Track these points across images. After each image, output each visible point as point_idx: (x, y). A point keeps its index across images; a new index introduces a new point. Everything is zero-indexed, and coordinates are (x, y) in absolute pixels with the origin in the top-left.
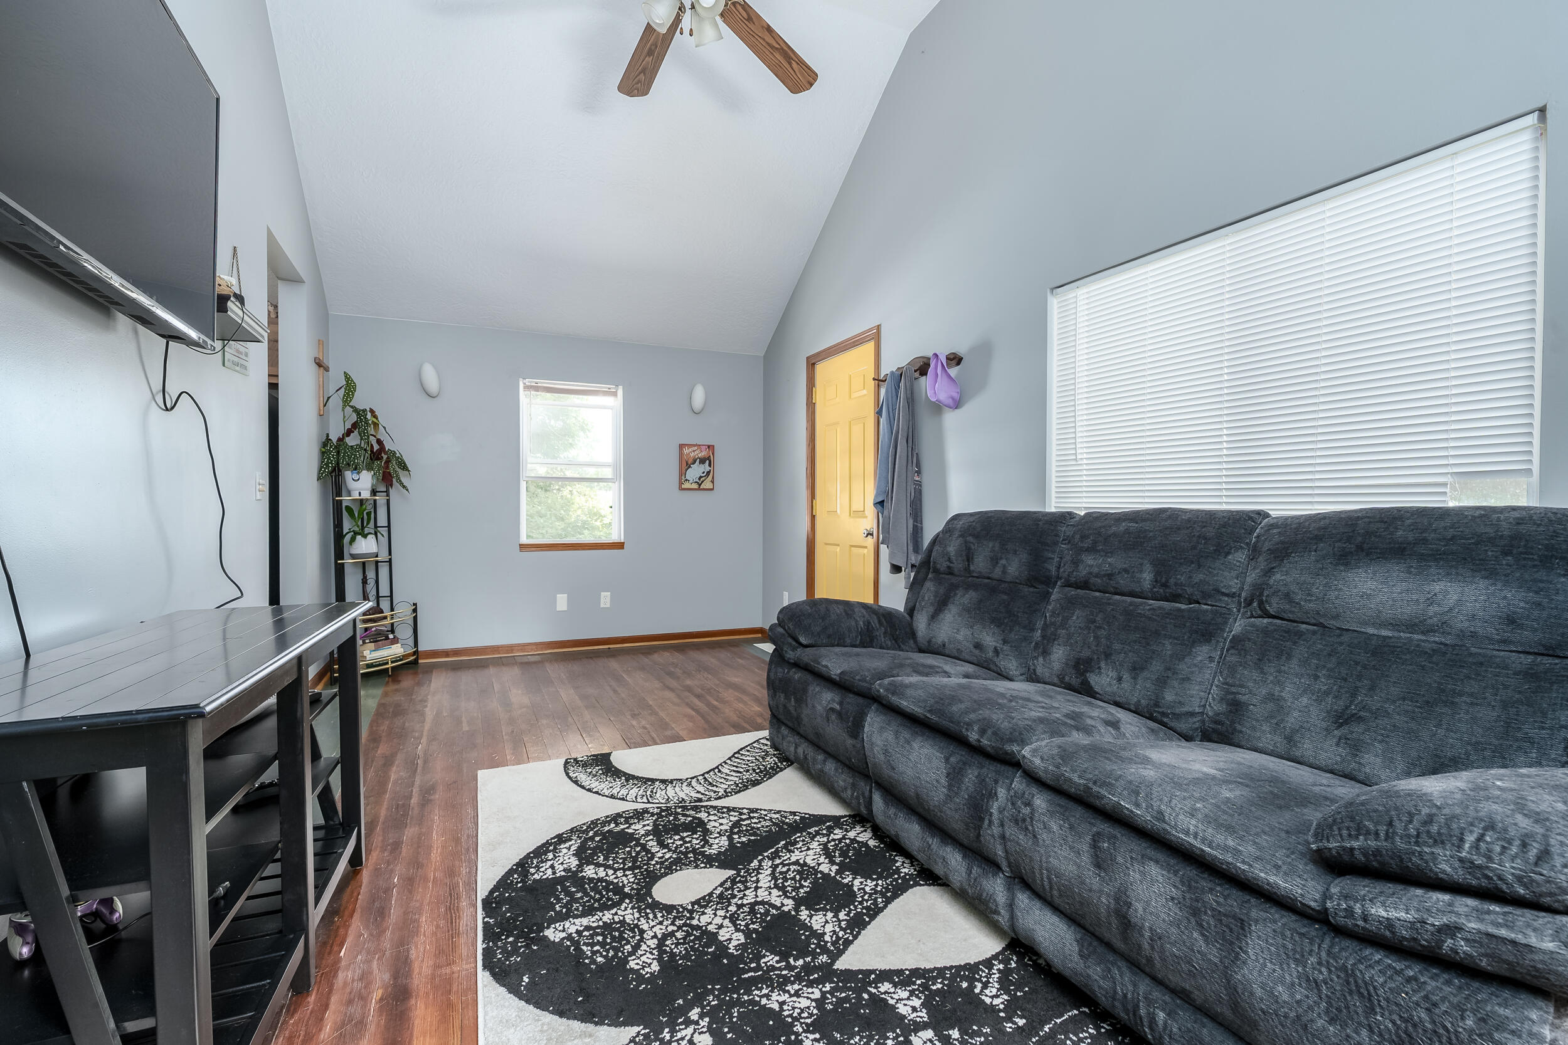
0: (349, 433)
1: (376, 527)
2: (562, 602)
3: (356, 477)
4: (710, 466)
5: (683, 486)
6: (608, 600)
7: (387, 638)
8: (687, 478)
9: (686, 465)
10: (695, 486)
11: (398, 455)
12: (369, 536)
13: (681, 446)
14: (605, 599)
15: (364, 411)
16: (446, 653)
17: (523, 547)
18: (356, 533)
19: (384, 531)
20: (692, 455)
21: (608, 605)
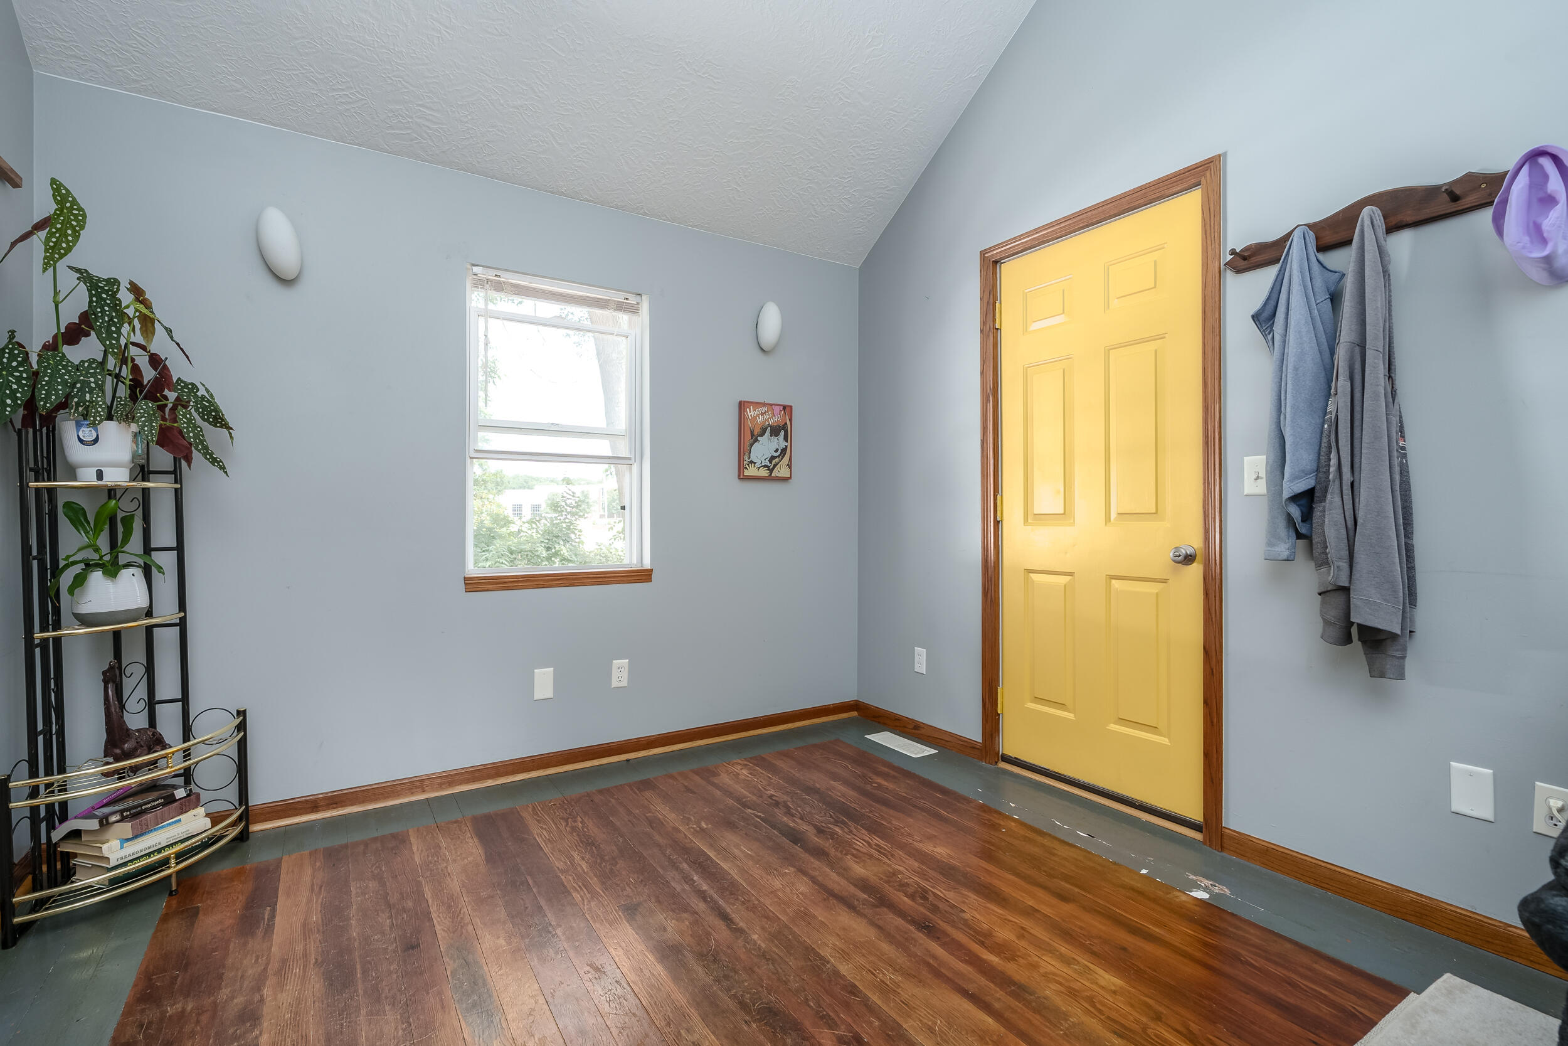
0: (73, 334)
1: (148, 549)
2: (544, 682)
3: (87, 433)
4: (786, 439)
5: (746, 473)
6: (625, 674)
7: (170, 800)
8: (753, 458)
9: (748, 437)
10: (764, 473)
11: (202, 392)
12: (125, 573)
13: (742, 406)
14: (620, 672)
15: (113, 282)
16: (312, 804)
17: (473, 584)
18: (89, 566)
19: (167, 560)
20: (760, 420)
21: (625, 683)
